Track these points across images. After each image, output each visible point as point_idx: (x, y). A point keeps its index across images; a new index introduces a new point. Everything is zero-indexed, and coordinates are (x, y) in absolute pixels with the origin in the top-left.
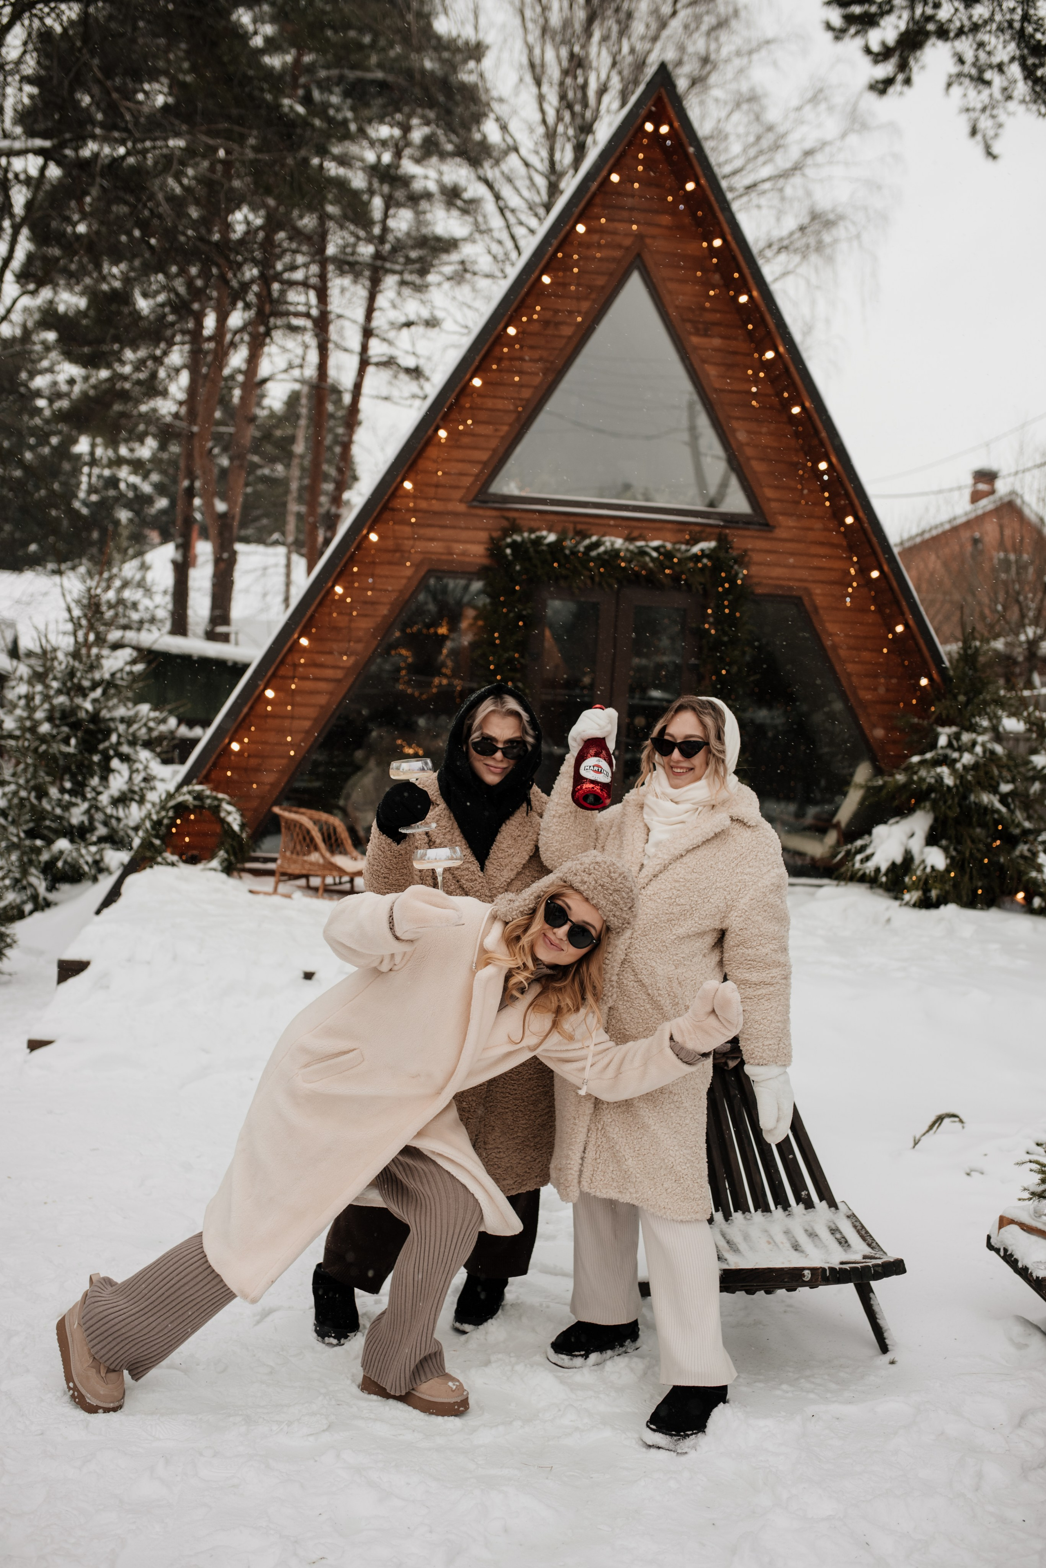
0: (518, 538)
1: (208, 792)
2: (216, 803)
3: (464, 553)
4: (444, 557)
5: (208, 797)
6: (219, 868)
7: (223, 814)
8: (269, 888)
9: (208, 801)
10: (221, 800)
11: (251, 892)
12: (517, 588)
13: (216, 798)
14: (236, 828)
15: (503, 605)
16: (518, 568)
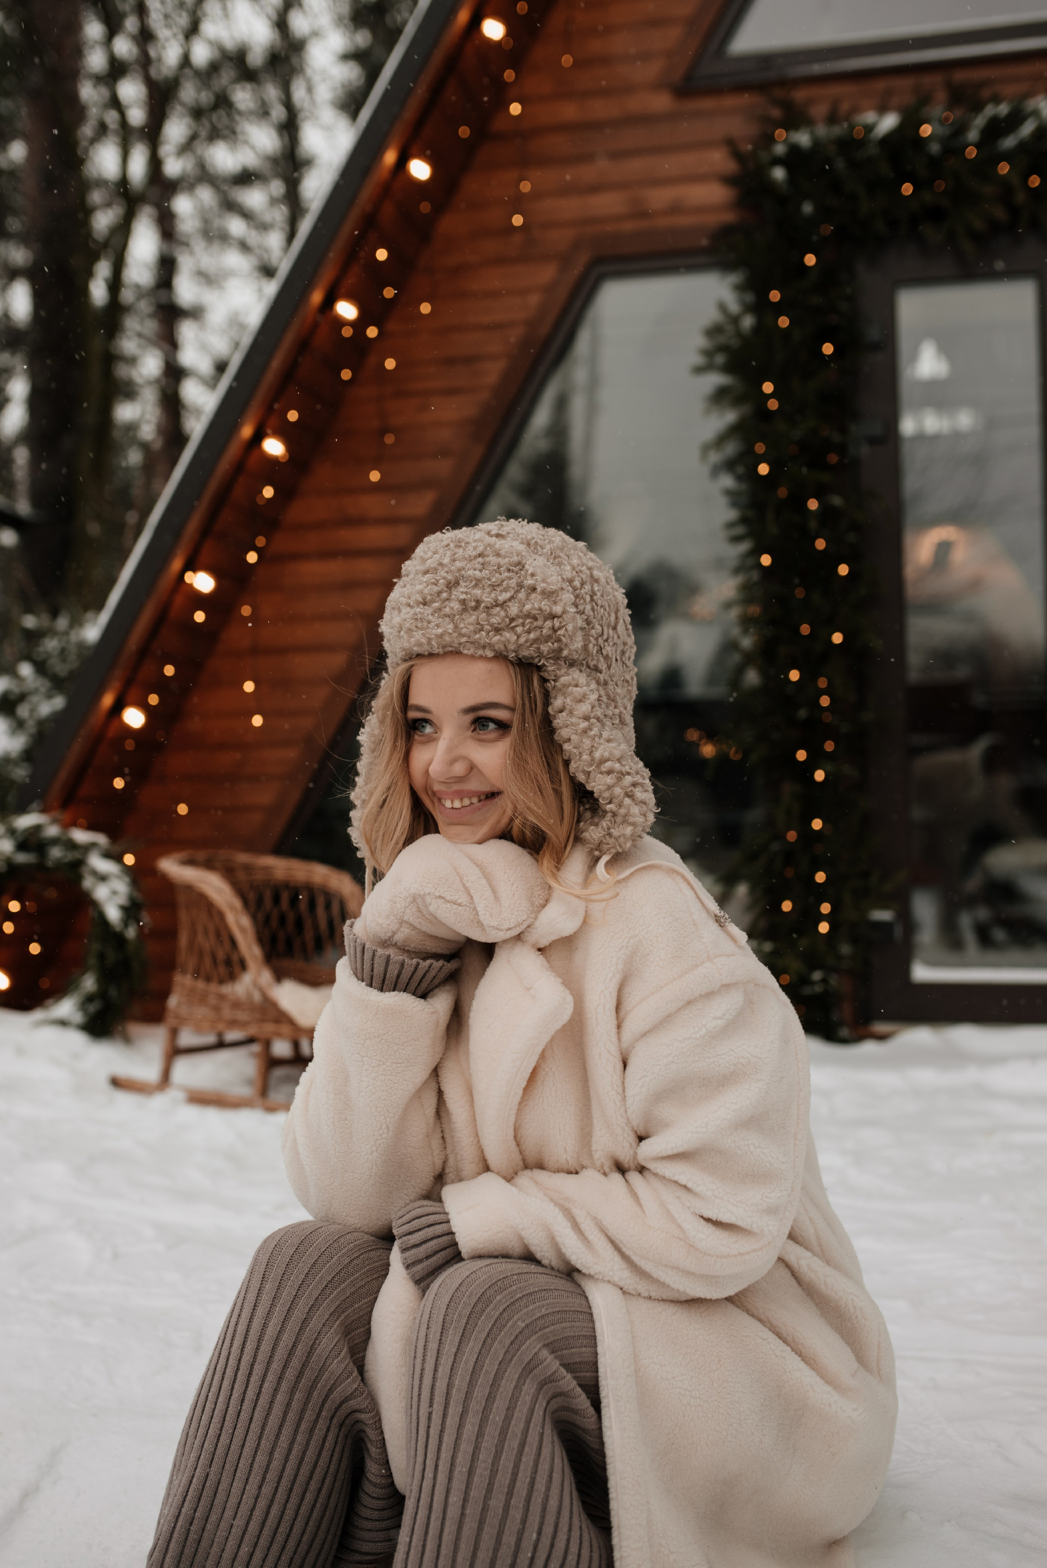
0: (803, 138)
1: (53, 831)
2: (71, 856)
3: (675, 209)
4: (628, 226)
5: (55, 841)
6: (78, 1018)
7: (88, 882)
8: (150, 1072)
9: (56, 853)
10: (90, 847)
11: (116, 1083)
12: (810, 260)
13: (71, 845)
14: (113, 914)
15: (779, 309)
16: (807, 208)
